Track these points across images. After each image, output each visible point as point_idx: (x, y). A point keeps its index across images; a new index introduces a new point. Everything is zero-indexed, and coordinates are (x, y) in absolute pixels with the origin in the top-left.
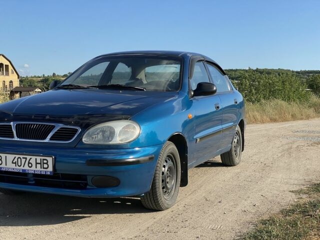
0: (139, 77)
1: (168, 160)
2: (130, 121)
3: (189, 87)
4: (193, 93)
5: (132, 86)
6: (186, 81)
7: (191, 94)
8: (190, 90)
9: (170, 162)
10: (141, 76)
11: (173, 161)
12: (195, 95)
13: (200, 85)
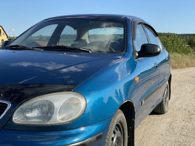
0: (83, 38)
1: (116, 131)
2: (74, 93)
3: (133, 49)
4: (137, 55)
5: (77, 47)
6: (130, 42)
7: (135, 55)
8: (134, 52)
9: (118, 133)
10: (85, 37)
11: (120, 130)
12: (139, 57)
13: (144, 47)
